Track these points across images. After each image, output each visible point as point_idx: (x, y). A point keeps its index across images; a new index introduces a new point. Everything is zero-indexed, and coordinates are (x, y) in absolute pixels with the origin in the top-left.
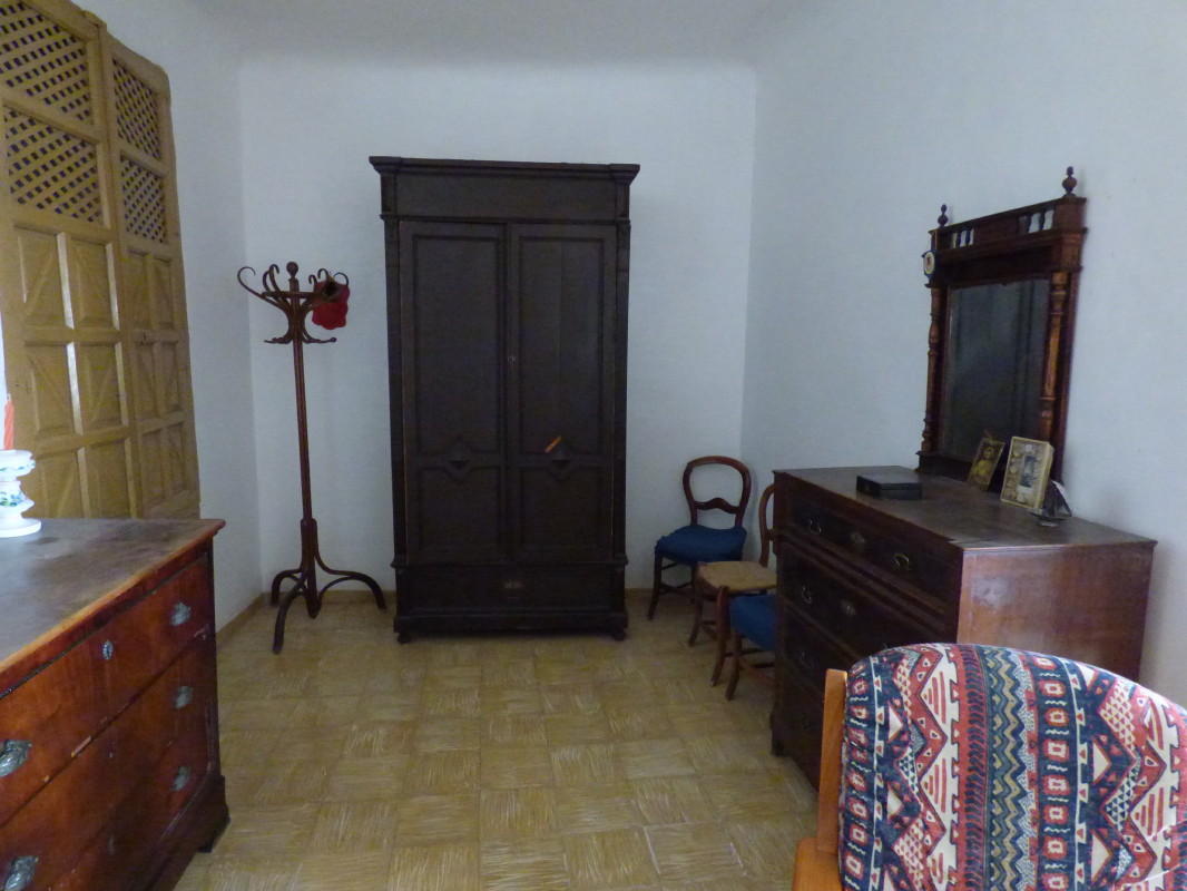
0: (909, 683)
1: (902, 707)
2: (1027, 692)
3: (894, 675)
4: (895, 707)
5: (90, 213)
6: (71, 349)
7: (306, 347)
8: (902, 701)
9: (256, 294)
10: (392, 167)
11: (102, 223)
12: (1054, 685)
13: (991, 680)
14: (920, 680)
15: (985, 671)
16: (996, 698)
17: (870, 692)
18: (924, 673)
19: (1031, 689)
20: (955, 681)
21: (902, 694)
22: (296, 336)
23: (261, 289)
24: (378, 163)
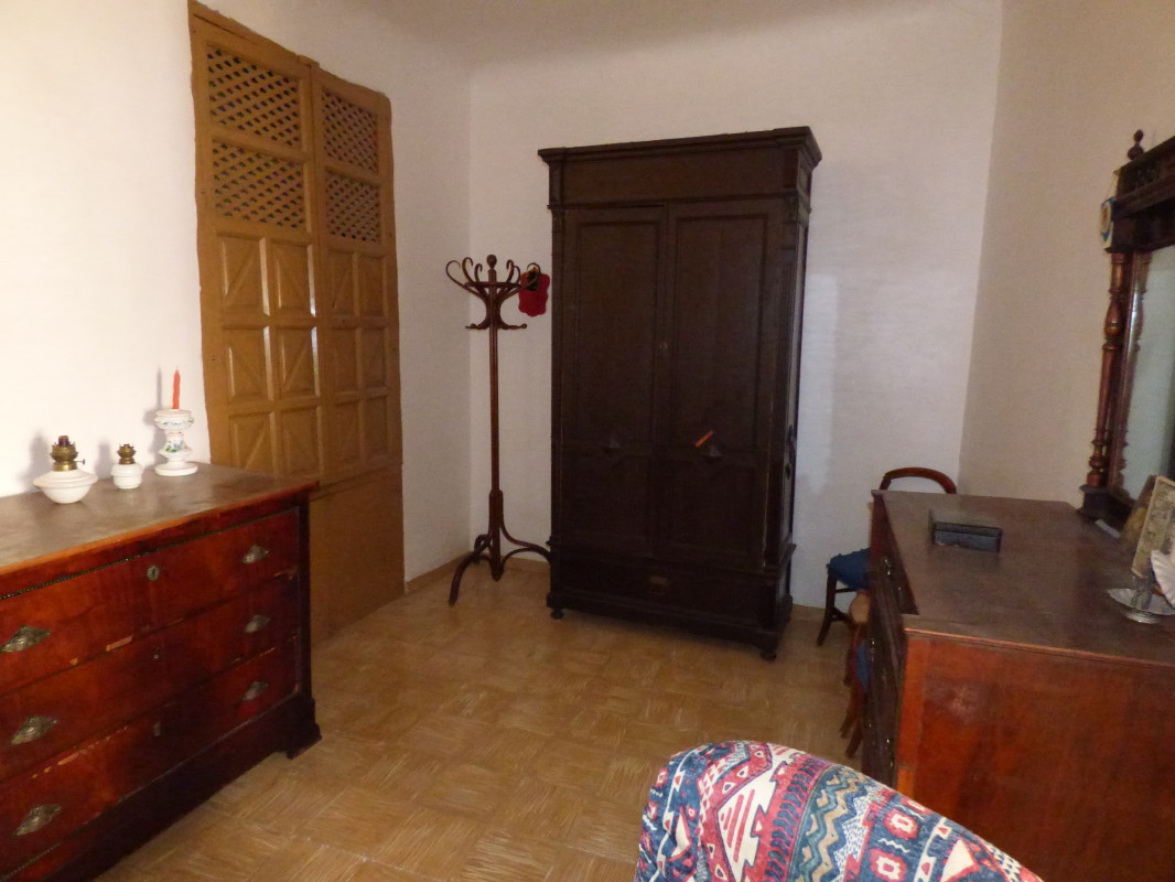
0: (711, 791)
1: (695, 821)
2: (850, 858)
3: (701, 776)
4: (687, 818)
5: (295, 220)
6: (266, 331)
7: (501, 333)
8: (697, 813)
9: (460, 284)
10: (559, 158)
11: (305, 229)
12: (891, 863)
13: (810, 823)
14: (724, 792)
15: (808, 809)
16: (807, 852)
17: (664, 788)
18: (733, 785)
19: (857, 857)
20: (765, 809)
21: (701, 804)
22: (494, 322)
23: (464, 280)
24: (546, 155)
